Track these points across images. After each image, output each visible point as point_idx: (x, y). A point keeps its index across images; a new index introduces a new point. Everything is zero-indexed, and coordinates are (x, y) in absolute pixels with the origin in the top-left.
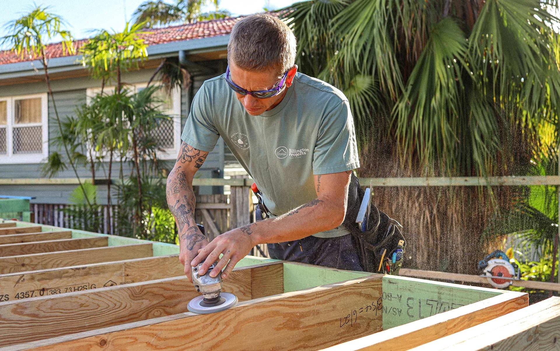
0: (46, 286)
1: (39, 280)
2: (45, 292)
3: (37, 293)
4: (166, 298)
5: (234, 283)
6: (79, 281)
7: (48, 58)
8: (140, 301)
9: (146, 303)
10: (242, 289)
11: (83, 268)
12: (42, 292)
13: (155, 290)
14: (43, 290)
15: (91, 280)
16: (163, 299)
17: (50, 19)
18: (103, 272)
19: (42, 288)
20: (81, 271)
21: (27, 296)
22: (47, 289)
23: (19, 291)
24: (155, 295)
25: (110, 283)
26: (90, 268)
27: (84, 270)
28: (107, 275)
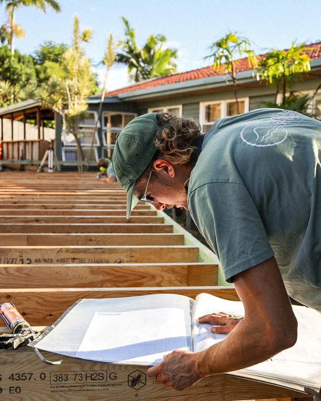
0: (76, 257)
1: (72, 253)
2: (75, 260)
3: (70, 260)
4: (116, 276)
5: (173, 274)
6: (98, 256)
7: (236, 72)
8: (97, 276)
9: (101, 278)
10: (179, 279)
11: (101, 249)
12: (73, 260)
13: (109, 271)
14: (74, 259)
15: (106, 256)
16: (114, 277)
17: (241, 41)
18: (115, 253)
19: (73, 257)
20: (99, 250)
21: (64, 261)
22: (77, 259)
23: (59, 258)
24: (108, 273)
25: (119, 260)
26: (105, 249)
27: (102, 250)
28: (117, 255)
